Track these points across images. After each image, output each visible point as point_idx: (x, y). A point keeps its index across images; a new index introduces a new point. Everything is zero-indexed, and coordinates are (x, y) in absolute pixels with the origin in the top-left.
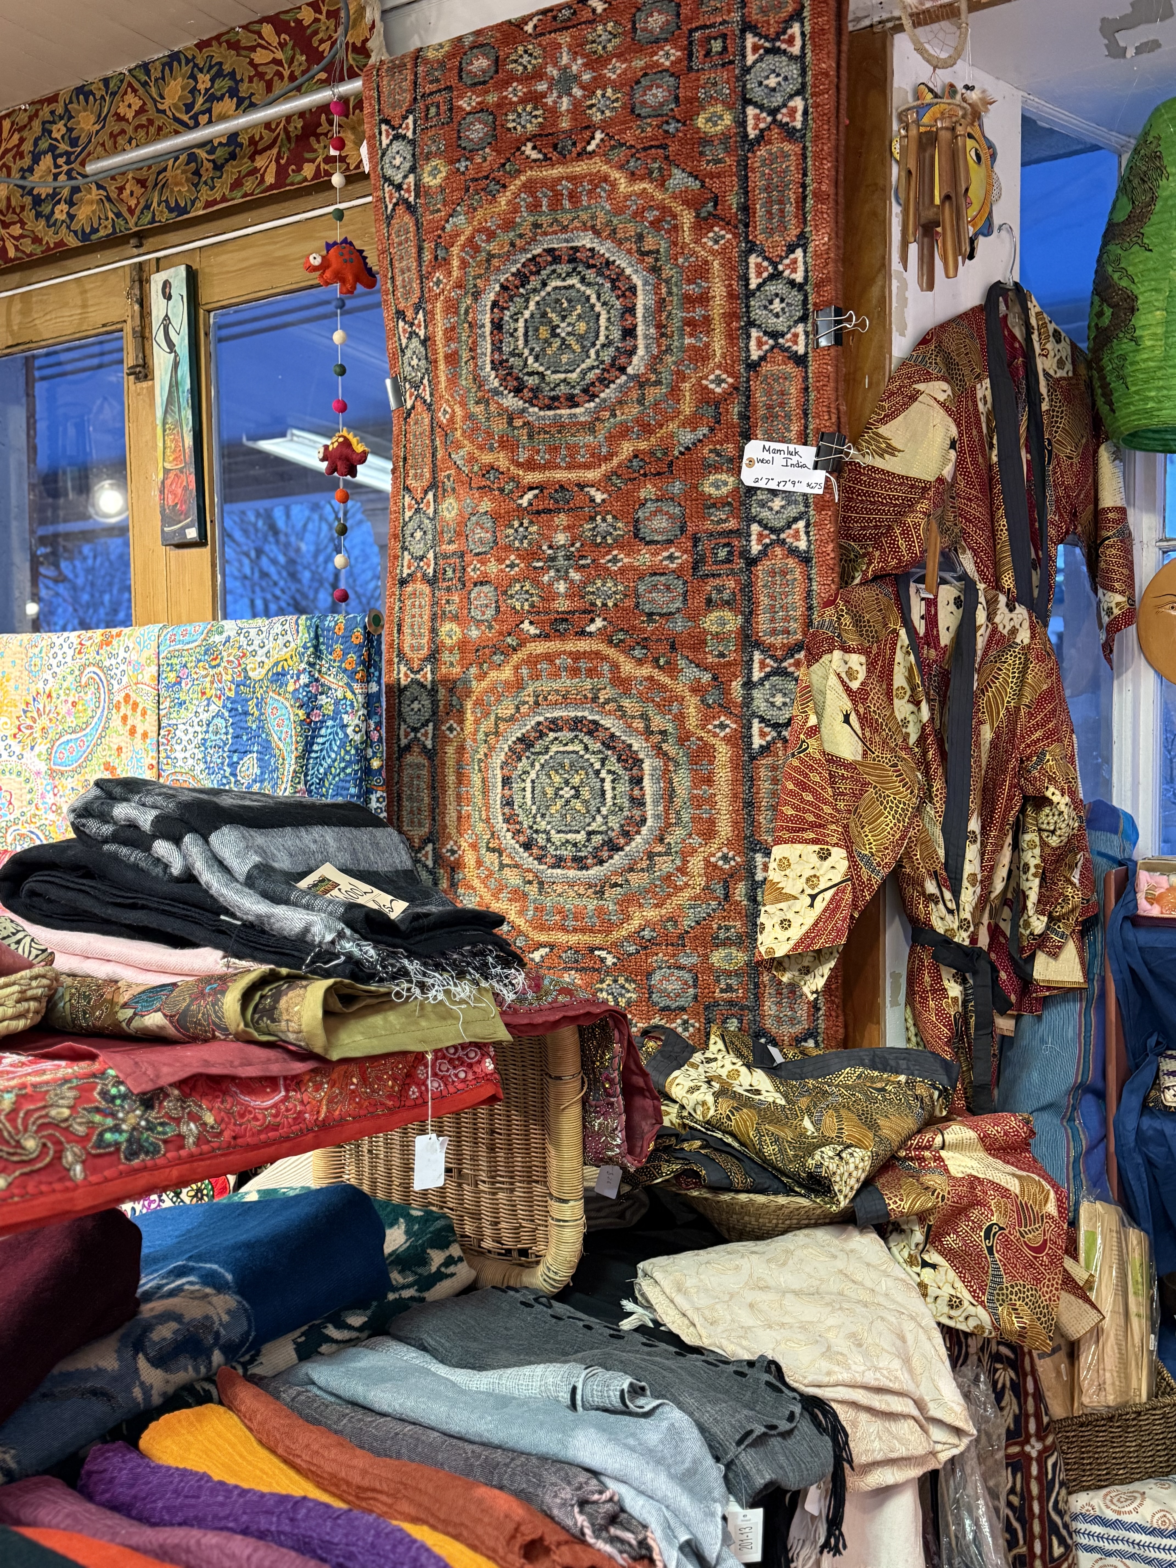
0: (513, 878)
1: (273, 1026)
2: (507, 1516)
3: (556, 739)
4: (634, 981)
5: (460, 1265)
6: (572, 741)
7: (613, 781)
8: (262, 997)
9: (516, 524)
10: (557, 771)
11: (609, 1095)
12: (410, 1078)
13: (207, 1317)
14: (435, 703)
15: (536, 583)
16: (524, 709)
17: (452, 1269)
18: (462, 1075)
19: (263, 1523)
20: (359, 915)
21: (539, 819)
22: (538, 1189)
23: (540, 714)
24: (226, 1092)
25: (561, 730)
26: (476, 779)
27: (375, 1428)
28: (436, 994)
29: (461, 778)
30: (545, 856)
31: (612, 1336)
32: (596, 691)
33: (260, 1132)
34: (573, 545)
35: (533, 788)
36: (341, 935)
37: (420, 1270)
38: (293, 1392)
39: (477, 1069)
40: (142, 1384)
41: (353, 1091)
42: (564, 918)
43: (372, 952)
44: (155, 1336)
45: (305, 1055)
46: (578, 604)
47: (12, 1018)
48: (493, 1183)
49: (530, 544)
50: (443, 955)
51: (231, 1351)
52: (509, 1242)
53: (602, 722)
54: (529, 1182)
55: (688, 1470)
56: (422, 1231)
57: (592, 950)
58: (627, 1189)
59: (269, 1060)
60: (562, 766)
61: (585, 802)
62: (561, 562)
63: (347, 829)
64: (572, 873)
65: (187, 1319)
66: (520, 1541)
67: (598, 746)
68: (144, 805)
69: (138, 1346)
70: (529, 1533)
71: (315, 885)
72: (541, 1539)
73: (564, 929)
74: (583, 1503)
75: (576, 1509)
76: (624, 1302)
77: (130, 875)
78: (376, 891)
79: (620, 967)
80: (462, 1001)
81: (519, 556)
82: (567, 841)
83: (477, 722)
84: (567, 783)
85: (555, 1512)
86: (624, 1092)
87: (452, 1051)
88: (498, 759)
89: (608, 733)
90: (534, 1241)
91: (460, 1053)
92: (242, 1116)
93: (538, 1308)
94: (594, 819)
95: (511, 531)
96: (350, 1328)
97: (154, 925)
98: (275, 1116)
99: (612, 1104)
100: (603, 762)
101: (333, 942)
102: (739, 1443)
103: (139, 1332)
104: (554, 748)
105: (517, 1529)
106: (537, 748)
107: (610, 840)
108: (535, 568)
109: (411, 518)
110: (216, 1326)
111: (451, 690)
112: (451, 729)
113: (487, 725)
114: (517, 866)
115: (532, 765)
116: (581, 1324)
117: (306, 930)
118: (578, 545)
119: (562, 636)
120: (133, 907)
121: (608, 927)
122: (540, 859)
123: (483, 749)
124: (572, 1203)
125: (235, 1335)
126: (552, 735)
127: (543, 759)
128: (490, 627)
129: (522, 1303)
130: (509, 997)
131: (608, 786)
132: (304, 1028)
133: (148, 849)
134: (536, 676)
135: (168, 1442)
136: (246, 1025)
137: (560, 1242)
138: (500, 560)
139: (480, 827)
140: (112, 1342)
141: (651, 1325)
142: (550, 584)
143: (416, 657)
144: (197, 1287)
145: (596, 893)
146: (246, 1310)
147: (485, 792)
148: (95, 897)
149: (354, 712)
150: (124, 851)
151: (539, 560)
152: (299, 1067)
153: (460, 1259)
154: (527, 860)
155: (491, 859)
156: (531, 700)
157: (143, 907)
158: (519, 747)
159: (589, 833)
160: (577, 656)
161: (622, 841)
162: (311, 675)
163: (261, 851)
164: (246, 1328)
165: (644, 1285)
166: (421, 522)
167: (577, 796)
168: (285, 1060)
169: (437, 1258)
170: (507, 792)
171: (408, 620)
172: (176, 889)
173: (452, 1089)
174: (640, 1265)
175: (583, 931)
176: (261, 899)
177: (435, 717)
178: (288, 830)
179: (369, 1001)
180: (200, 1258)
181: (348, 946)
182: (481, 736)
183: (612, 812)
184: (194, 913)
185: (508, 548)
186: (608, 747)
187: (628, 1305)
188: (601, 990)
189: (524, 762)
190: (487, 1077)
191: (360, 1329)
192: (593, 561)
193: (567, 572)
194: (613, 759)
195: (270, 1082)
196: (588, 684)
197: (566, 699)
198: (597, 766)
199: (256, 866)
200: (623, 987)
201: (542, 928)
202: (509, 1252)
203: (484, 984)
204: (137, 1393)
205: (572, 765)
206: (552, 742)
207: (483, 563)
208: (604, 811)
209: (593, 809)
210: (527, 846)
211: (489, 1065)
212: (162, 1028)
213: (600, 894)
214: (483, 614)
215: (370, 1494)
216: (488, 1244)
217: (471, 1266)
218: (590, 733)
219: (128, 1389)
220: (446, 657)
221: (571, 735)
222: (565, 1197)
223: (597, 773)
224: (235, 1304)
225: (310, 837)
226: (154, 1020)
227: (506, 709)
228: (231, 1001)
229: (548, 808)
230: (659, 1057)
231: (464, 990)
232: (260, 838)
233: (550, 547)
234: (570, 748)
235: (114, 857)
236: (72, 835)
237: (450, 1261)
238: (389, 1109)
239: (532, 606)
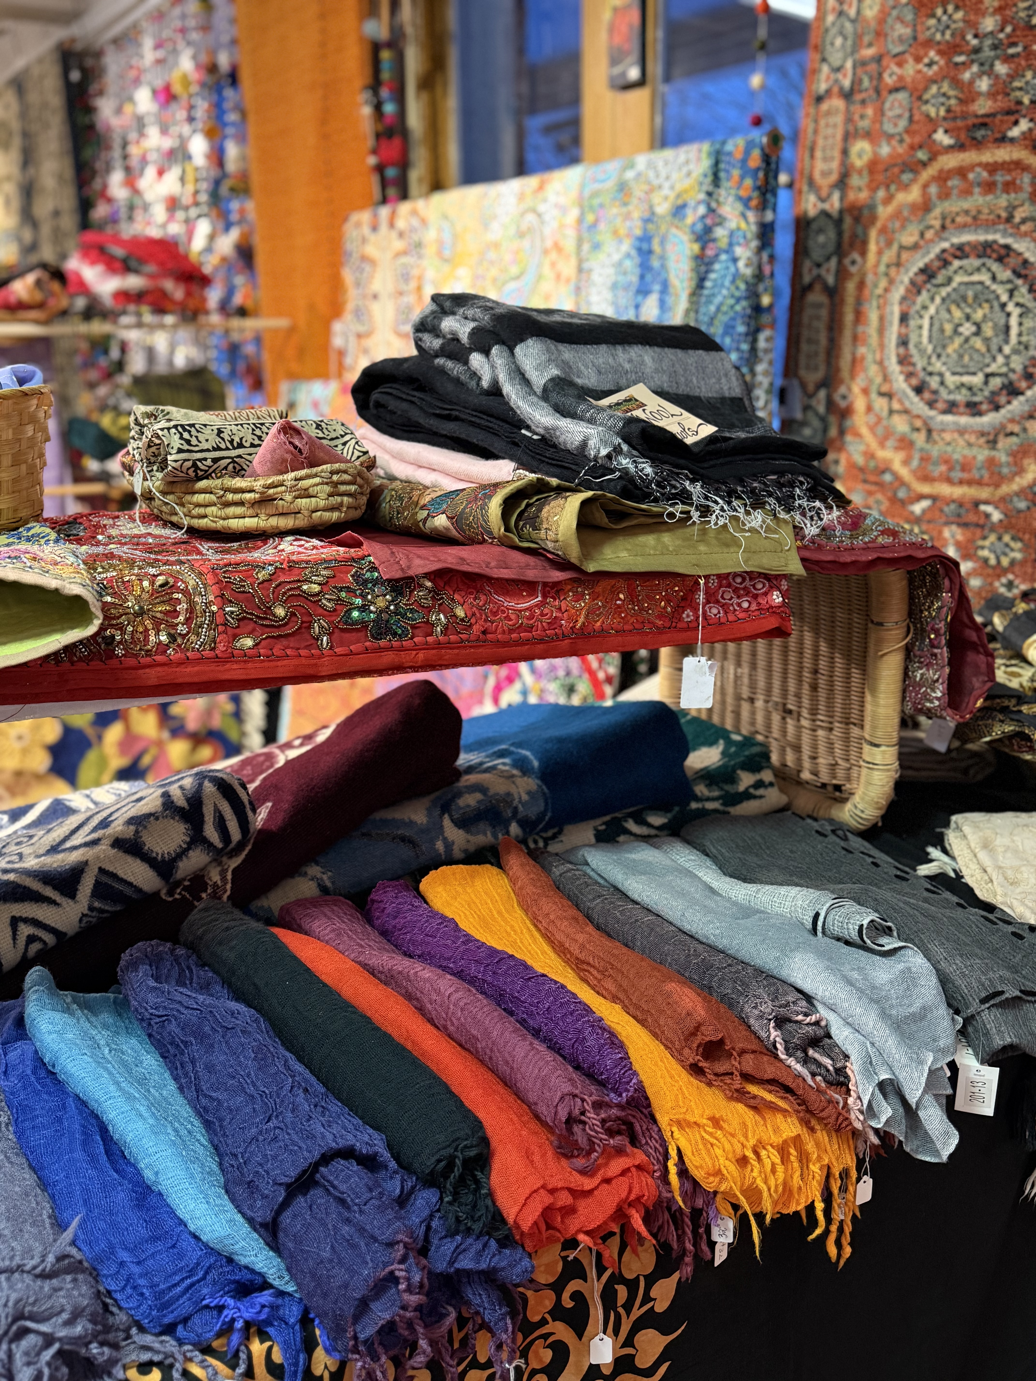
0: (900, 425)
1: (534, 534)
2: (688, 1014)
3: (961, 268)
4: (1021, 540)
5: (770, 790)
6: (978, 270)
7: (1021, 316)
8: (528, 505)
9: (939, 11)
10: (958, 306)
11: (933, 646)
12: (688, 600)
13: (509, 794)
14: (840, 234)
15: (956, 83)
16: (929, 234)
17: (761, 792)
18: (745, 605)
19: (473, 970)
20: (635, 429)
21: (934, 359)
22: (855, 731)
23: (946, 240)
24: (480, 590)
25: (967, 257)
26: (873, 316)
27: (621, 912)
28: (718, 518)
29: (859, 316)
30: (936, 401)
31: (897, 876)
32: (1011, 209)
33: (511, 631)
34: (1002, 30)
35: (931, 325)
36: (617, 450)
37: (728, 787)
38: (563, 868)
39: (762, 601)
40: (445, 839)
41: (619, 606)
42: (951, 469)
43: (649, 470)
44: (461, 802)
45: (563, 564)
46: (1001, 103)
47: (325, 510)
48: (814, 720)
49: (953, 35)
50: (741, 482)
51: (528, 825)
52: (825, 777)
53: (1016, 246)
54: (847, 724)
55: (913, 1015)
56: (736, 754)
57: (977, 504)
58: (956, 744)
59: (528, 565)
60: (964, 298)
61: (987, 340)
62: (987, 53)
63: (673, 351)
64: (964, 420)
65: (491, 792)
66: (699, 1039)
67: (1008, 274)
68: (466, 318)
69: (446, 808)
70: (710, 1034)
71: (618, 404)
72: (721, 1042)
73: (949, 481)
74: (781, 1022)
75: (772, 1024)
76: (930, 849)
77: (450, 387)
78: (686, 414)
79: (1008, 525)
80: (752, 530)
81: (940, 52)
82: (963, 385)
83: (880, 253)
84: (968, 318)
85: (752, 1021)
86: (949, 644)
87: (739, 580)
88: (898, 292)
89: (1020, 260)
90: (849, 779)
91: (748, 583)
92: (495, 614)
93: (832, 838)
94: (994, 359)
95: (932, 22)
96: (649, 825)
97: (463, 436)
98: (530, 618)
99: (935, 655)
100: (1011, 293)
101: (609, 456)
102: (983, 1001)
103: (450, 796)
104: (958, 279)
105: (697, 1028)
106: (940, 279)
107: (1011, 383)
108: (956, 64)
109: (833, 24)
110: (516, 803)
111: (857, 219)
112: (853, 262)
113: (889, 255)
114: (906, 412)
115: (932, 299)
116: (871, 860)
117: (584, 444)
118: (1009, 29)
119: (978, 144)
120: (448, 418)
121: (998, 479)
122: (931, 404)
123: (883, 283)
124: (883, 748)
125: (532, 813)
126: (956, 263)
127: (944, 291)
128: (901, 141)
129: (817, 832)
130: (811, 530)
131: (1014, 321)
132: (560, 537)
133: (466, 362)
134: (945, 195)
135: (440, 889)
136: (507, 529)
137: (869, 783)
138: (918, 59)
139: (873, 370)
140: (426, 801)
141: (952, 875)
142: (972, 82)
143: (824, 183)
144: (507, 768)
145: (988, 442)
146: (544, 794)
147: (881, 330)
148: (421, 408)
149: (747, 244)
150: (449, 364)
151: (961, 54)
152: (558, 576)
153: (771, 784)
154: (917, 404)
155: (880, 404)
156: (937, 224)
157: (457, 419)
158: (921, 278)
159: (987, 376)
160: (993, 168)
161: (1023, 384)
162: (708, 206)
163: (565, 365)
164: (542, 808)
165: (952, 838)
166: (842, 26)
167: (977, 333)
168: (544, 568)
169: (746, 780)
170: (903, 330)
171: (820, 142)
172: (484, 400)
173: (731, 617)
174: (954, 818)
175: (970, 483)
176: (551, 411)
177: (840, 251)
178: (603, 348)
179: (643, 520)
180: (520, 745)
181: (625, 462)
182: (882, 268)
183: (1015, 351)
184: (495, 424)
185: (929, 43)
186: (1019, 275)
187: (934, 852)
188: (982, 548)
189: (924, 295)
190: (772, 610)
191: (659, 828)
192: (1025, 48)
193: (992, 65)
194: (1024, 290)
195: (530, 587)
196: (1003, 201)
197: (976, 221)
198: (1004, 298)
199: (552, 380)
200: (1007, 545)
201: (926, 478)
202: (824, 786)
203: (783, 515)
204: (440, 846)
205: (976, 297)
206: (955, 272)
207: (900, 65)
208: (1007, 350)
209: (994, 348)
210: (919, 390)
211: (777, 598)
212: (447, 529)
213: (993, 443)
214: (896, 125)
215: (585, 967)
216: (806, 775)
217: (782, 790)
218: (1000, 259)
219: (432, 842)
220: (855, 181)
221: (977, 262)
222: (877, 741)
223: (1003, 306)
224: (535, 787)
225: (627, 356)
226: (441, 521)
227: (908, 238)
228: (495, 506)
229: (944, 347)
230: (1023, 619)
231: (757, 519)
232: (568, 353)
233: (976, 36)
234: (975, 278)
235: (442, 371)
236: (414, 352)
237: (760, 784)
238: (658, 628)
239: (948, 111)
